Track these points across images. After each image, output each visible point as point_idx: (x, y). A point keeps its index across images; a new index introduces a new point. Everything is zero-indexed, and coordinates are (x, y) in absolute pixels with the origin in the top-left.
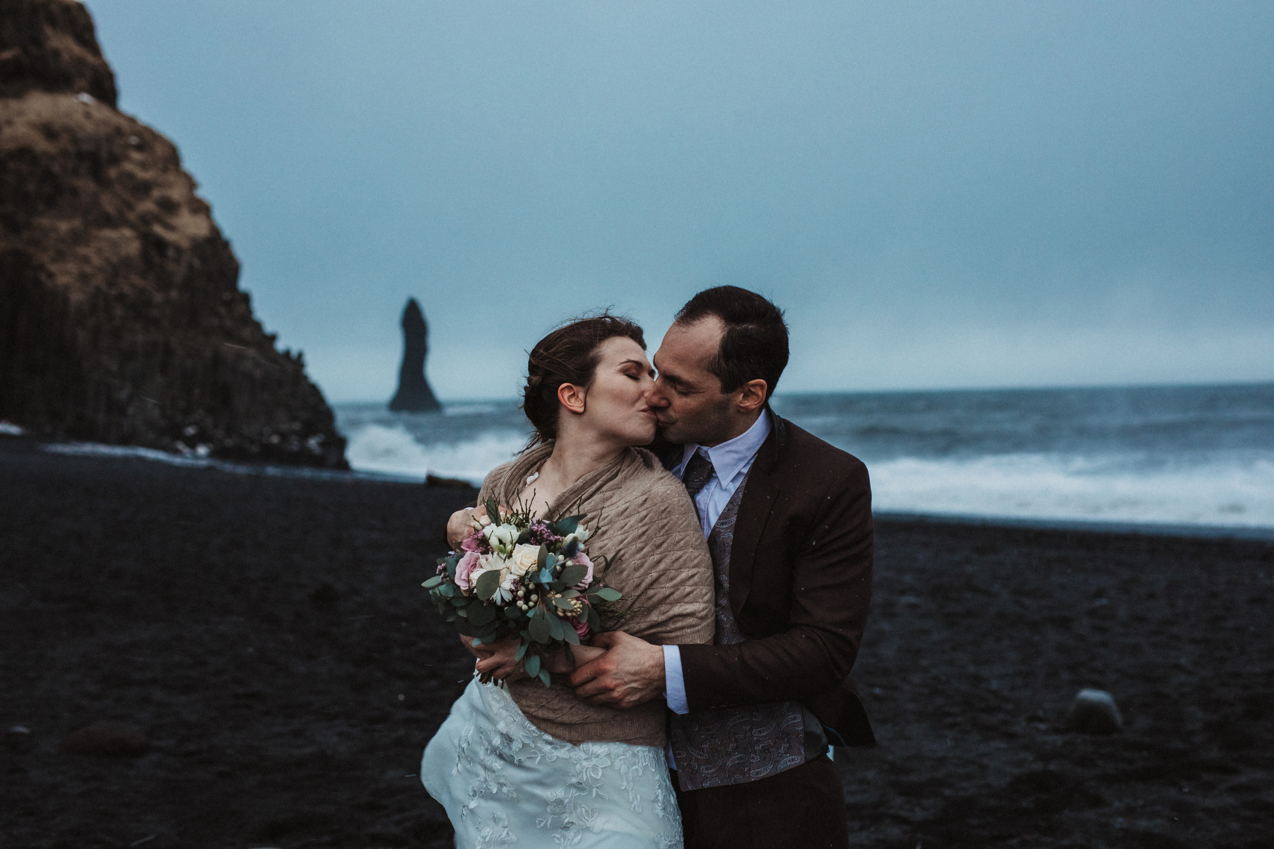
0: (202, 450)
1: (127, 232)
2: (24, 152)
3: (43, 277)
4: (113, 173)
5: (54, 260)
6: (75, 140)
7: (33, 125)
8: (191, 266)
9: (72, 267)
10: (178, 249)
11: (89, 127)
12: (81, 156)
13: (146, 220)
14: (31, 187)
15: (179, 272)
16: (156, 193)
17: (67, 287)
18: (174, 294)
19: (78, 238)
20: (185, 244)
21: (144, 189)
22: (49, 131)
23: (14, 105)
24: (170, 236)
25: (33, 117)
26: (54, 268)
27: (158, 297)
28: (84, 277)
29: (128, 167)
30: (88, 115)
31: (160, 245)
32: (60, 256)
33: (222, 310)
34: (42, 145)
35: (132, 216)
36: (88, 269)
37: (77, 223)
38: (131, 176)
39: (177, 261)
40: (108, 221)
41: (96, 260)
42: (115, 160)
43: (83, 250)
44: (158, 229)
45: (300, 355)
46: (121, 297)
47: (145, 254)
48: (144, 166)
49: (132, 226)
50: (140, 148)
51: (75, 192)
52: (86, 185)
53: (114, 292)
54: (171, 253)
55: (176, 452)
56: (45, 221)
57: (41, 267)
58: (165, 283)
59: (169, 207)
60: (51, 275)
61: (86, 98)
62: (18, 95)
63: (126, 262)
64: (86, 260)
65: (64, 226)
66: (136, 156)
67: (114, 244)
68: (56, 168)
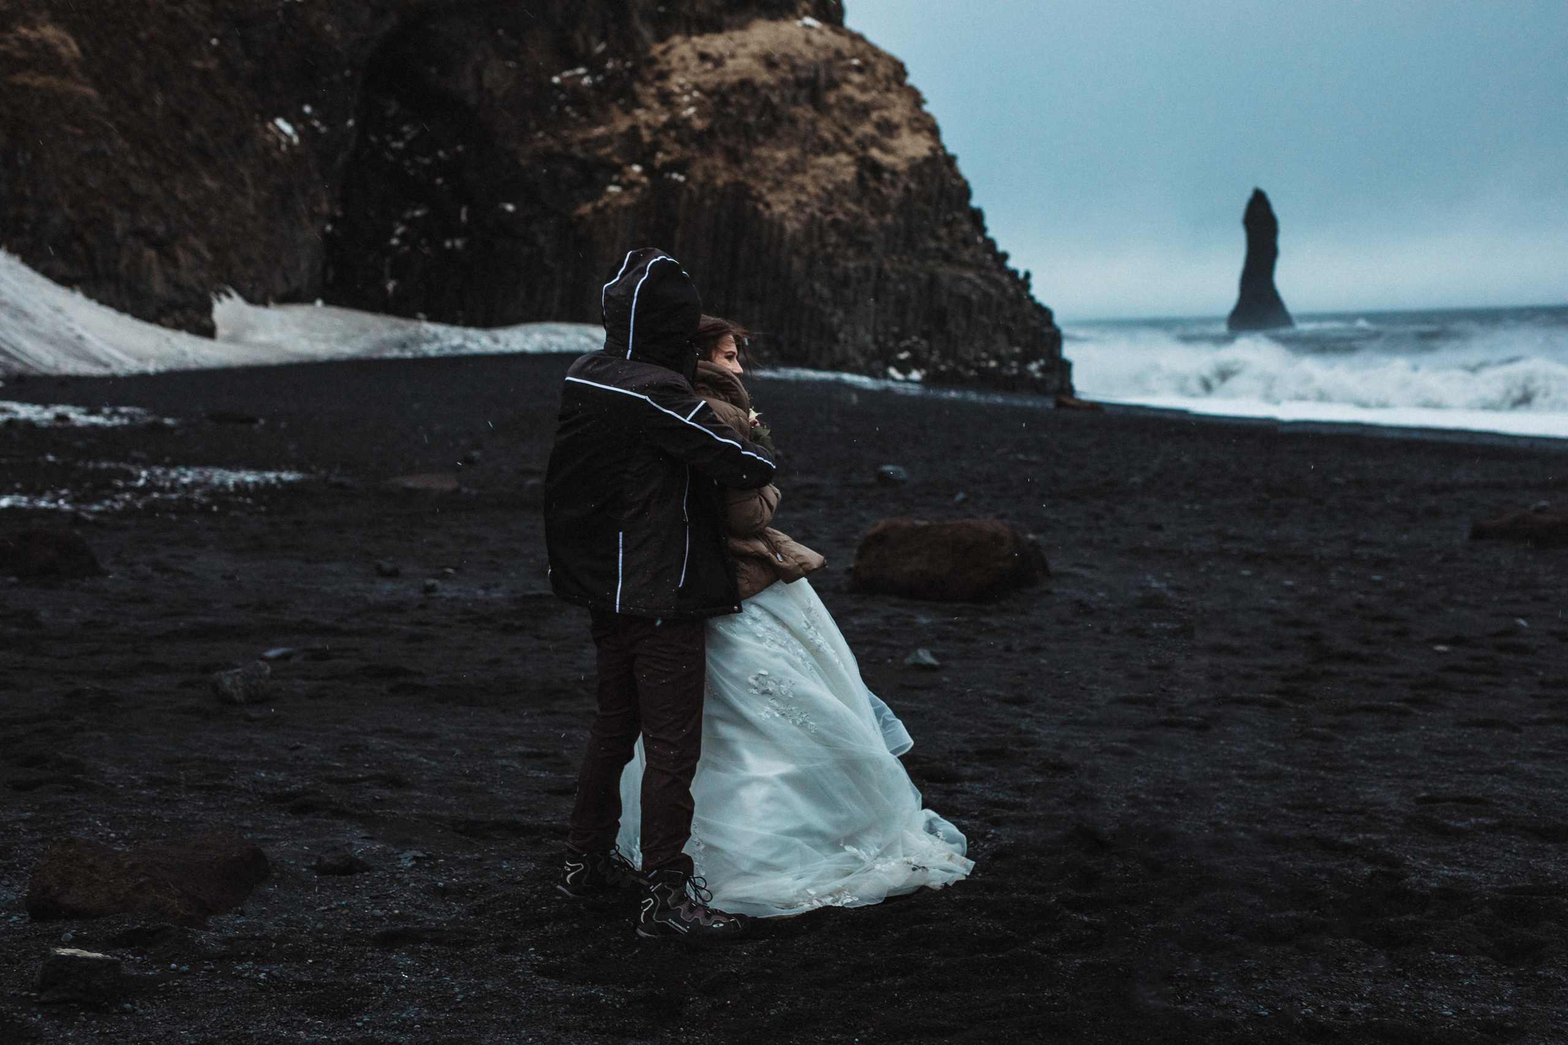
0: (916, 375)
1: (844, 158)
2: (745, 85)
3: (761, 207)
4: (832, 98)
5: (771, 190)
6: (794, 68)
7: (754, 56)
8: (907, 189)
9: (788, 196)
10: (894, 173)
11: (809, 53)
12: (799, 84)
13: (864, 143)
14: (751, 119)
15: (895, 195)
16: (875, 116)
17: (783, 215)
18: (889, 218)
19: (794, 167)
20: (902, 166)
21: (863, 111)
22: (769, 62)
23: (737, 35)
24: (887, 159)
25: (755, 48)
26: (770, 198)
27: (873, 222)
28: (799, 206)
29: (849, 90)
30: (808, 41)
31: (876, 169)
32: (778, 185)
33: (943, 232)
34: (763, 76)
35: (848, 141)
36: (804, 198)
37: (795, 151)
38: (850, 100)
39: (893, 184)
40: (826, 148)
41: (811, 188)
42: (834, 85)
43: (799, 179)
44: (875, 153)
45: (1027, 275)
46: (835, 223)
47: (860, 178)
48: (863, 88)
49: (850, 152)
50: (859, 70)
51: (793, 121)
52: (804, 112)
53: (829, 218)
54: (887, 176)
55: (886, 376)
56: (764, 152)
57: (759, 198)
58: (880, 207)
59: (888, 128)
60: (768, 205)
61: (809, 21)
62: (743, 26)
63: (841, 188)
64: (802, 189)
65: (781, 155)
66: (856, 78)
67: (830, 170)
68: (775, 99)
